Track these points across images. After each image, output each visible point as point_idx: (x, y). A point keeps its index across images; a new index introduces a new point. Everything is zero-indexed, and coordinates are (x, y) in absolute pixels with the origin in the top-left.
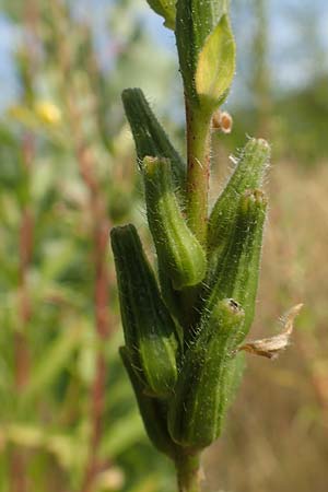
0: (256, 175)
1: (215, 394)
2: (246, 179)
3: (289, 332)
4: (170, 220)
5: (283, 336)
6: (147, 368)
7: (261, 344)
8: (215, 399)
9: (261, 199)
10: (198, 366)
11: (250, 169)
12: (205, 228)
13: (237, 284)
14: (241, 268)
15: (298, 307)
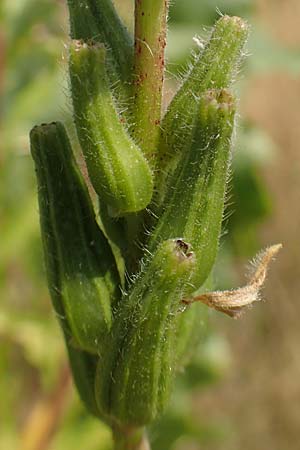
0: (226, 68)
1: (152, 364)
2: (211, 73)
3: (261, 283)
4: (101, 129)
5: (252, 288)
6: (70, 315)
7: (221, 296)
8: (152, 370)
9: (226, 106)
10: (130, 326)
11: (217, 59)
12: (156, 134)
13: (192, 216)
14: (198, 195)
15: (275, 249)
